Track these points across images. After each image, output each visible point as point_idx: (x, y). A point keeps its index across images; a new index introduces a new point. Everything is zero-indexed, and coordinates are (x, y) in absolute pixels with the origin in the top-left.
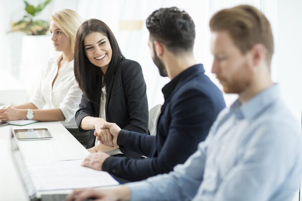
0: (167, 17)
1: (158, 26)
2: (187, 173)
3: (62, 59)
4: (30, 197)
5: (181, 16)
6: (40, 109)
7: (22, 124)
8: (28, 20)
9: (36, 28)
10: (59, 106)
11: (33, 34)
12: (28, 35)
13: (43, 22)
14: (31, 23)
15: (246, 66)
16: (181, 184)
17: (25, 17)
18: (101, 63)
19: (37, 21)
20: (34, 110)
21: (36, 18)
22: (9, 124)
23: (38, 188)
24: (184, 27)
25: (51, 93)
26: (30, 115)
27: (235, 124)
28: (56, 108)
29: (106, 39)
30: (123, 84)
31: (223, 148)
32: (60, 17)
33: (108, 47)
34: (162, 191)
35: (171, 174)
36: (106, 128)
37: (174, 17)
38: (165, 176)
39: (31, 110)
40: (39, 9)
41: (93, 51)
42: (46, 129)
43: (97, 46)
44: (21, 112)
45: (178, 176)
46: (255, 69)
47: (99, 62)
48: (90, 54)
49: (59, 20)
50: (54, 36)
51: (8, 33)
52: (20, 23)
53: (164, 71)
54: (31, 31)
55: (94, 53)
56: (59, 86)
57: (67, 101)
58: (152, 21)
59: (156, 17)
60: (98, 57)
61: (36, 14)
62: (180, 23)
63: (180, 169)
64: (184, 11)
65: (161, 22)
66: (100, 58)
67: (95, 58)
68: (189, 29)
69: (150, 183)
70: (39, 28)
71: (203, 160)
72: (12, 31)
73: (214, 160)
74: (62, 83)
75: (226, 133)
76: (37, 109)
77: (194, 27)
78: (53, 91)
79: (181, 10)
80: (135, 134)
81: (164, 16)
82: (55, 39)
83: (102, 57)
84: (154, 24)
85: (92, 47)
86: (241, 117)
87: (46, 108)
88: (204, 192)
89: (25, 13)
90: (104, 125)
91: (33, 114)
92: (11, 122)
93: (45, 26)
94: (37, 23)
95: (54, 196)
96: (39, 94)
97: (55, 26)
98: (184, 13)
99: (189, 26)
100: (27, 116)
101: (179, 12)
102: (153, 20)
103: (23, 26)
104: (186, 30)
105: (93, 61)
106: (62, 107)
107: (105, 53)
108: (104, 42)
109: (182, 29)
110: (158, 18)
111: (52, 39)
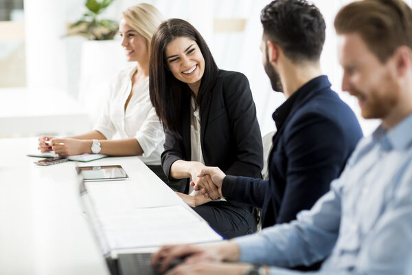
0: (288, 9)
1: (276, 22)
2: (315, 223)
3: (136, 71)
4: (105, 255)
5: (308, 12)
6: (109, 140)
7: (86, 160)
8: (89, 19)
9: (100, 31)
10: (135, 135)
11: (97, 39)
12: (90, 40)
13: (110, 22)
14: (93, 24)
15: (388, 78)
16: (307, 238)
17: (86, 15)
18: (191, 79)
19: (102, 21)
20: (101, 141)
21: (100, 17)
22: (69, 160)
23: (113, 245)
24: (310, 26)
25: (123, 118)
26: (96, 148)
27: (380, 157)
28: (131, 138)
29: (195, 46)
30: (226, 105)
31: (366, 191)
32: (134, 13)
33: (198, 55)
34: (282, 247)
35: (294, 223)
36: (205, 175)
37: (298, 11)
38: (286, 226)
39: (97, 141)
40: (105, 6)
41: (180, 63)
42: (119, 167)
43: (184, 55)
44: (84, 143)
45: (303, 226)
46: (401, 82)
47: (189, 77)
48: (175, 68)
49: (132, 17)
50: (124, 40)
51: (63, 37)
52: (78, 23)
53: (278, 83)
54: (94, 34)
55: (181, 65)
56: (134, 108)
57: (145, 129)
58: (268, 14)
59: (274, 8)
60: (187, 70)
61: (100, 11)
62: (306, 20)
63: (305, 217)
64: (313, 6)
65: (279, 16)
66: (190, 72)
67: (182, 72)
68: (316, 30)
69: (266, 237)
70: (105, 30)
71: (337, 204)
72: (69, 35)
73: (354, 207)
74: (138, 104)
75: (369, 170)
76: (106, 139)
77: (325, 28)
78: (127, 116)
79: (310, 4)
80: (244, 179)
81: (285, 8)
82: (127, 44)
83: (192, 71)
84: (271, 18)
85: (178, 58)
86: (389, 148)
87: (117, 137)
88: (343, 252)
89: (85, 10)
90: (202, 171)
91: (100, 147)
92: (71, 158)
93: (113, 27)
94: (102, 24)
95: (135, 255)
96: (107, 120)
97: (127, 26)
98: (314, 8)
99: (317, 26)
100: (92, 149)
101: (307, 6)
102: (270, 12)
103: (83, 27)
104: (312, 30)
105: (180, 77)
106: (139, 136)
107: (195, 63)
108: (194, 49)
109: (307, 28)
110: (276, 10)
111: (123, 45)
